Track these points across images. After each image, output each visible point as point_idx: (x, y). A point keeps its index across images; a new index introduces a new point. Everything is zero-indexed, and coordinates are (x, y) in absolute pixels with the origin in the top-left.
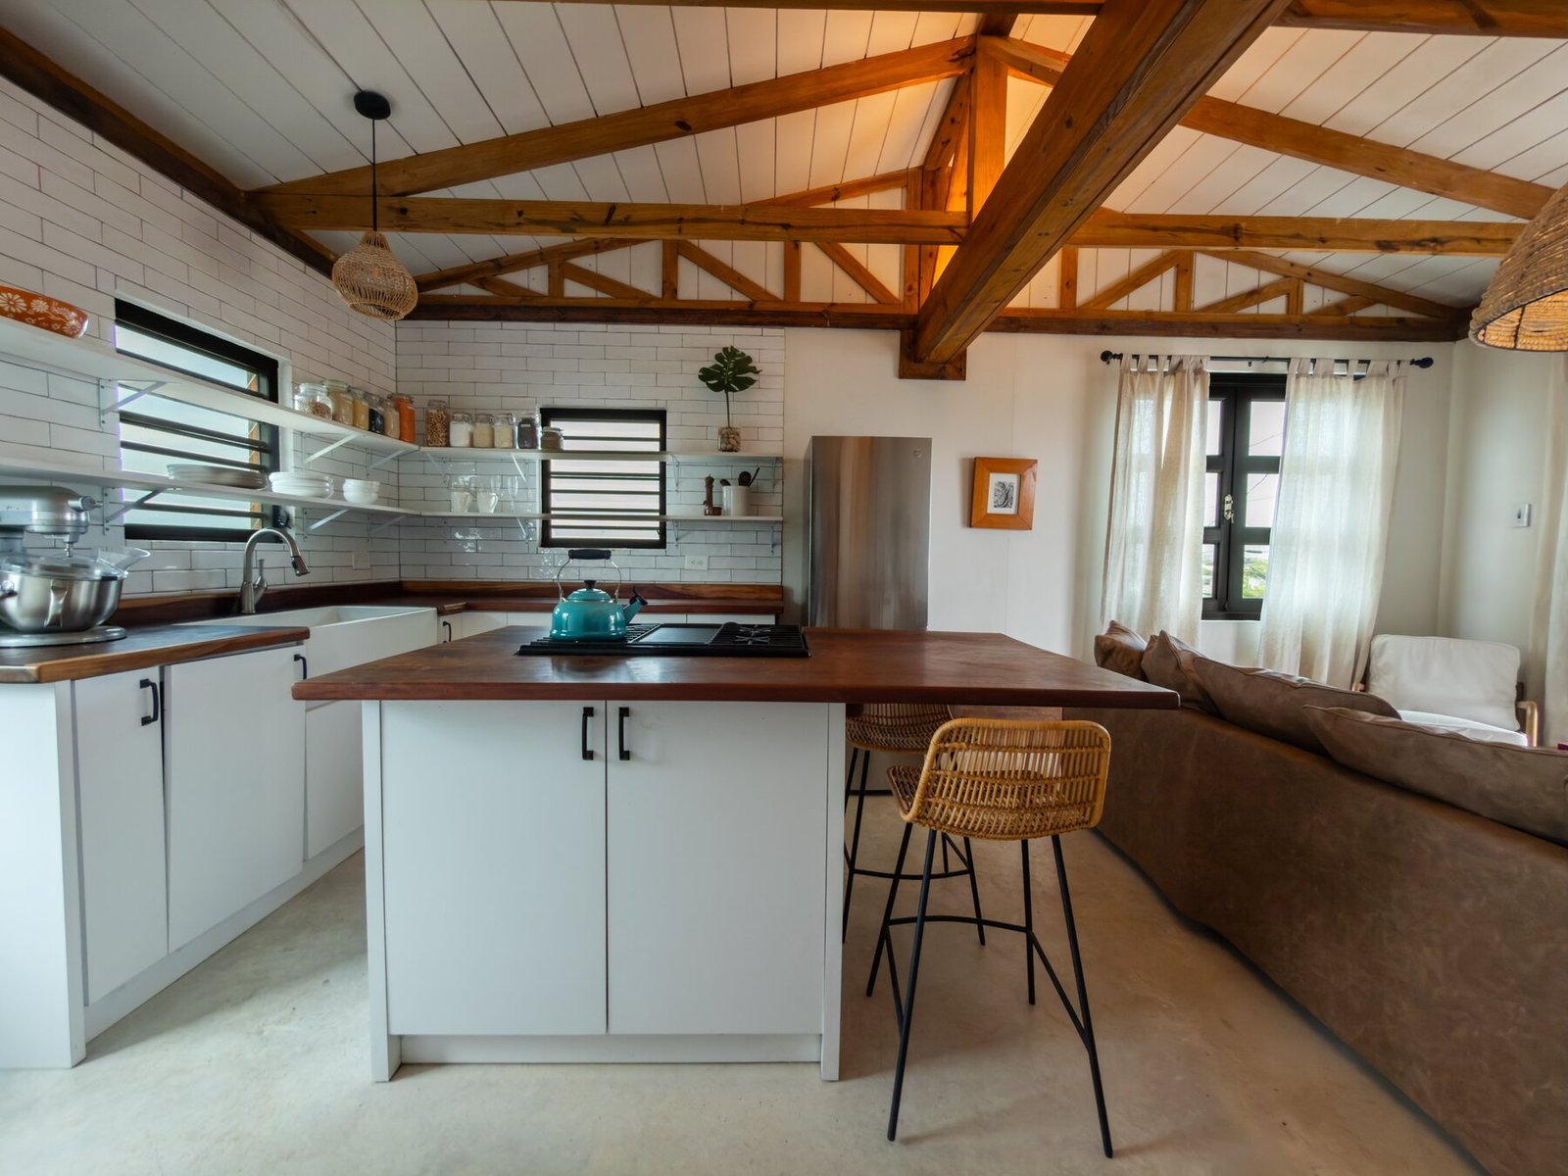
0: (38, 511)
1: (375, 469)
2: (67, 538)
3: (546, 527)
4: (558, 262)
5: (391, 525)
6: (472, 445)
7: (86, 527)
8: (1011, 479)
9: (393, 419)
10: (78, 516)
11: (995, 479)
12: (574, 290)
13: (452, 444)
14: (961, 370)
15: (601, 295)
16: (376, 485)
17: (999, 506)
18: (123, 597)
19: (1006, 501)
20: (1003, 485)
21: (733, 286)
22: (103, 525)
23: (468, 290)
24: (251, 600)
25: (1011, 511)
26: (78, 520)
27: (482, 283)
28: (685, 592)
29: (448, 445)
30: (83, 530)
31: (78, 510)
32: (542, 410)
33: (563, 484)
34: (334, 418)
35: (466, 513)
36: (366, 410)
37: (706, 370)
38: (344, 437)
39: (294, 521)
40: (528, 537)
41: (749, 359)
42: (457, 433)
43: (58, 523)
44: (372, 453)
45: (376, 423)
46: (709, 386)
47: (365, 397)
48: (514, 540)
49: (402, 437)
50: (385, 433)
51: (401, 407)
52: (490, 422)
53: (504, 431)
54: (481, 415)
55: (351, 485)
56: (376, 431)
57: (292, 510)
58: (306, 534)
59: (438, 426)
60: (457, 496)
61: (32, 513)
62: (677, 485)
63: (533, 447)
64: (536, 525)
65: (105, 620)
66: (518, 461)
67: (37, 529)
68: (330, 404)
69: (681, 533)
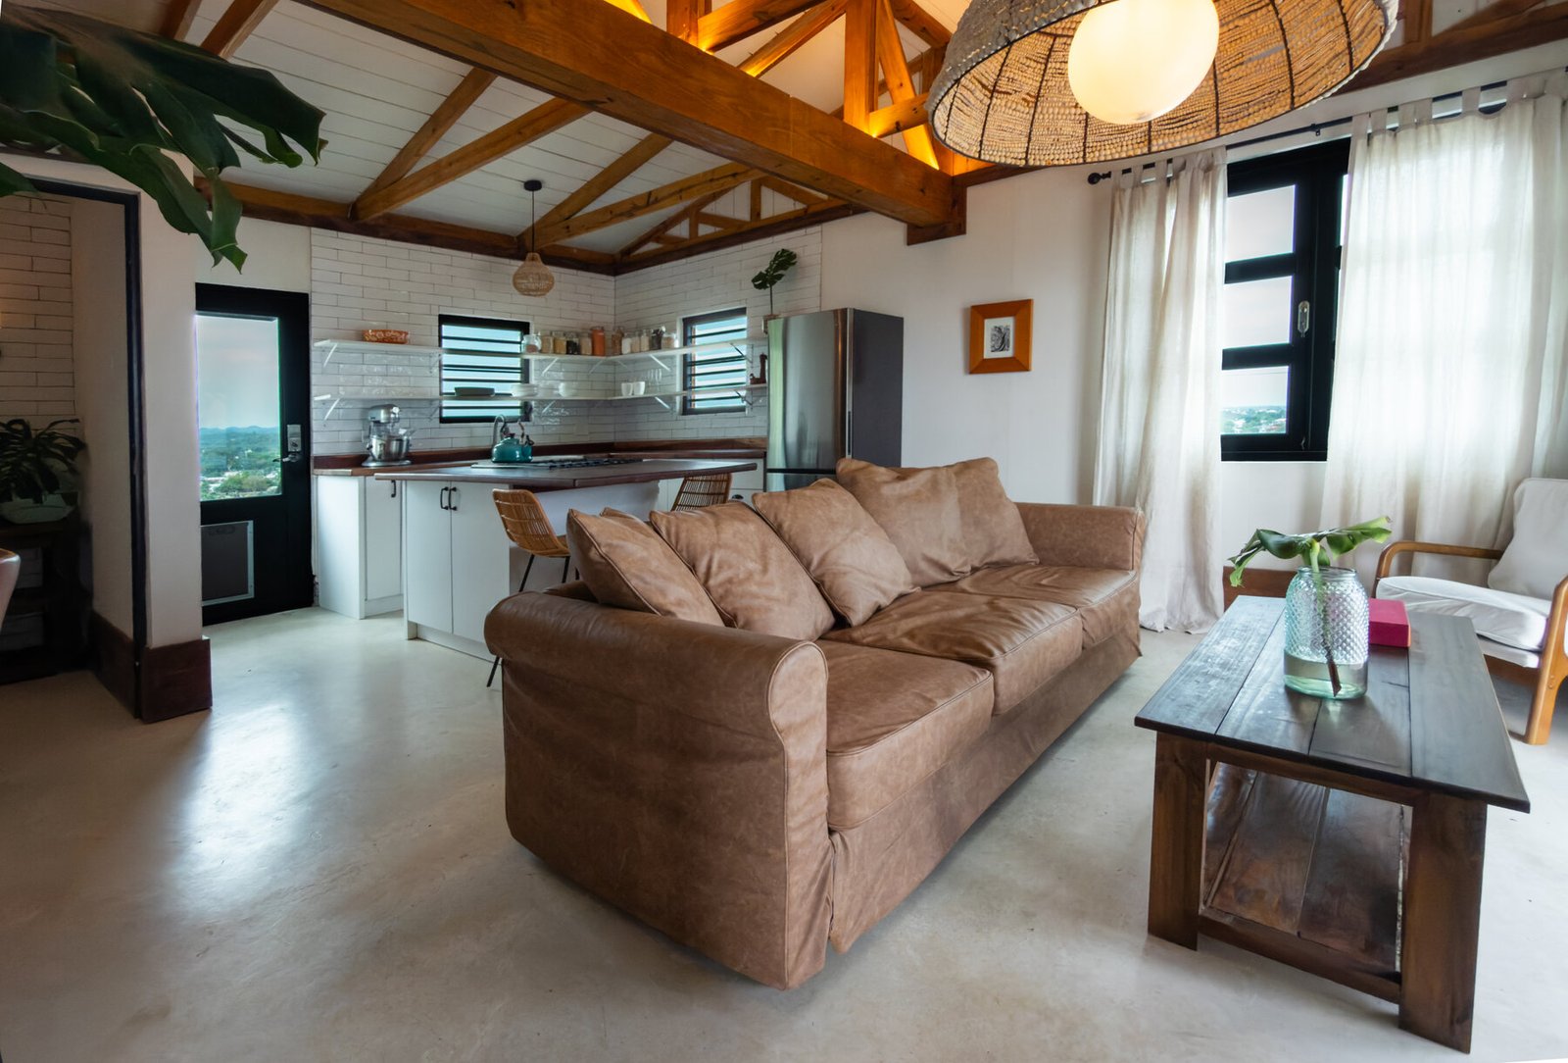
0: (384, 414)
1: (592, 372)
2: (391, 425)
3: (686, 401)
4: (695, 215)
6: (632, 352)
8: (1008, 322)
9: (586, 344)
10: (395, 415)
11: (990, 325)
12: (705, 230)
13: (623, 353)
14: (960, 225)
15: (718, 229)
16: (576, 384)
17: (996, 350)
18: (410, 450)
19: (1003, 345)
20: (999, 329)
21: (795, 199)
22: (429, 418)
23: (652, 246)
25: (1009, 353)
26: (395, 417)
27: (657, 240)
29: (621, 354)
30: (396, 421)
31: (394, 413)
32: (684, 320)
33: (698, 369)
34: (541, 352)
35: (630, 396)
36: (565, 343)
37: (761, 273)
38: (552, 360)
39: (534, 409)
40: (672, 409)
41: (795, 256)
42: (626, 344)
43: (389, 419)
44: (592, 364)
45: (573, 348)
46: (757, 286)
47: (564, 335)
48: (665, 411)
49: (593, 354)
50: (579, 353)
51: (592, 336)
52: (640, 335)
53: (645, 341)
54: (637, 332)
55: (562, 386)
56: (572, 354)
57: (533, 403)
58: (540, 416)
59: (614, 343)
60: (623, 385)
61: (382, 416)
62: (752, 362)
63: (659, 348)
64: (678, 400)
65: (402, 457)
66: (660, 358)
67: (382, 421)
68: (538, 343)
69: (754, 398)
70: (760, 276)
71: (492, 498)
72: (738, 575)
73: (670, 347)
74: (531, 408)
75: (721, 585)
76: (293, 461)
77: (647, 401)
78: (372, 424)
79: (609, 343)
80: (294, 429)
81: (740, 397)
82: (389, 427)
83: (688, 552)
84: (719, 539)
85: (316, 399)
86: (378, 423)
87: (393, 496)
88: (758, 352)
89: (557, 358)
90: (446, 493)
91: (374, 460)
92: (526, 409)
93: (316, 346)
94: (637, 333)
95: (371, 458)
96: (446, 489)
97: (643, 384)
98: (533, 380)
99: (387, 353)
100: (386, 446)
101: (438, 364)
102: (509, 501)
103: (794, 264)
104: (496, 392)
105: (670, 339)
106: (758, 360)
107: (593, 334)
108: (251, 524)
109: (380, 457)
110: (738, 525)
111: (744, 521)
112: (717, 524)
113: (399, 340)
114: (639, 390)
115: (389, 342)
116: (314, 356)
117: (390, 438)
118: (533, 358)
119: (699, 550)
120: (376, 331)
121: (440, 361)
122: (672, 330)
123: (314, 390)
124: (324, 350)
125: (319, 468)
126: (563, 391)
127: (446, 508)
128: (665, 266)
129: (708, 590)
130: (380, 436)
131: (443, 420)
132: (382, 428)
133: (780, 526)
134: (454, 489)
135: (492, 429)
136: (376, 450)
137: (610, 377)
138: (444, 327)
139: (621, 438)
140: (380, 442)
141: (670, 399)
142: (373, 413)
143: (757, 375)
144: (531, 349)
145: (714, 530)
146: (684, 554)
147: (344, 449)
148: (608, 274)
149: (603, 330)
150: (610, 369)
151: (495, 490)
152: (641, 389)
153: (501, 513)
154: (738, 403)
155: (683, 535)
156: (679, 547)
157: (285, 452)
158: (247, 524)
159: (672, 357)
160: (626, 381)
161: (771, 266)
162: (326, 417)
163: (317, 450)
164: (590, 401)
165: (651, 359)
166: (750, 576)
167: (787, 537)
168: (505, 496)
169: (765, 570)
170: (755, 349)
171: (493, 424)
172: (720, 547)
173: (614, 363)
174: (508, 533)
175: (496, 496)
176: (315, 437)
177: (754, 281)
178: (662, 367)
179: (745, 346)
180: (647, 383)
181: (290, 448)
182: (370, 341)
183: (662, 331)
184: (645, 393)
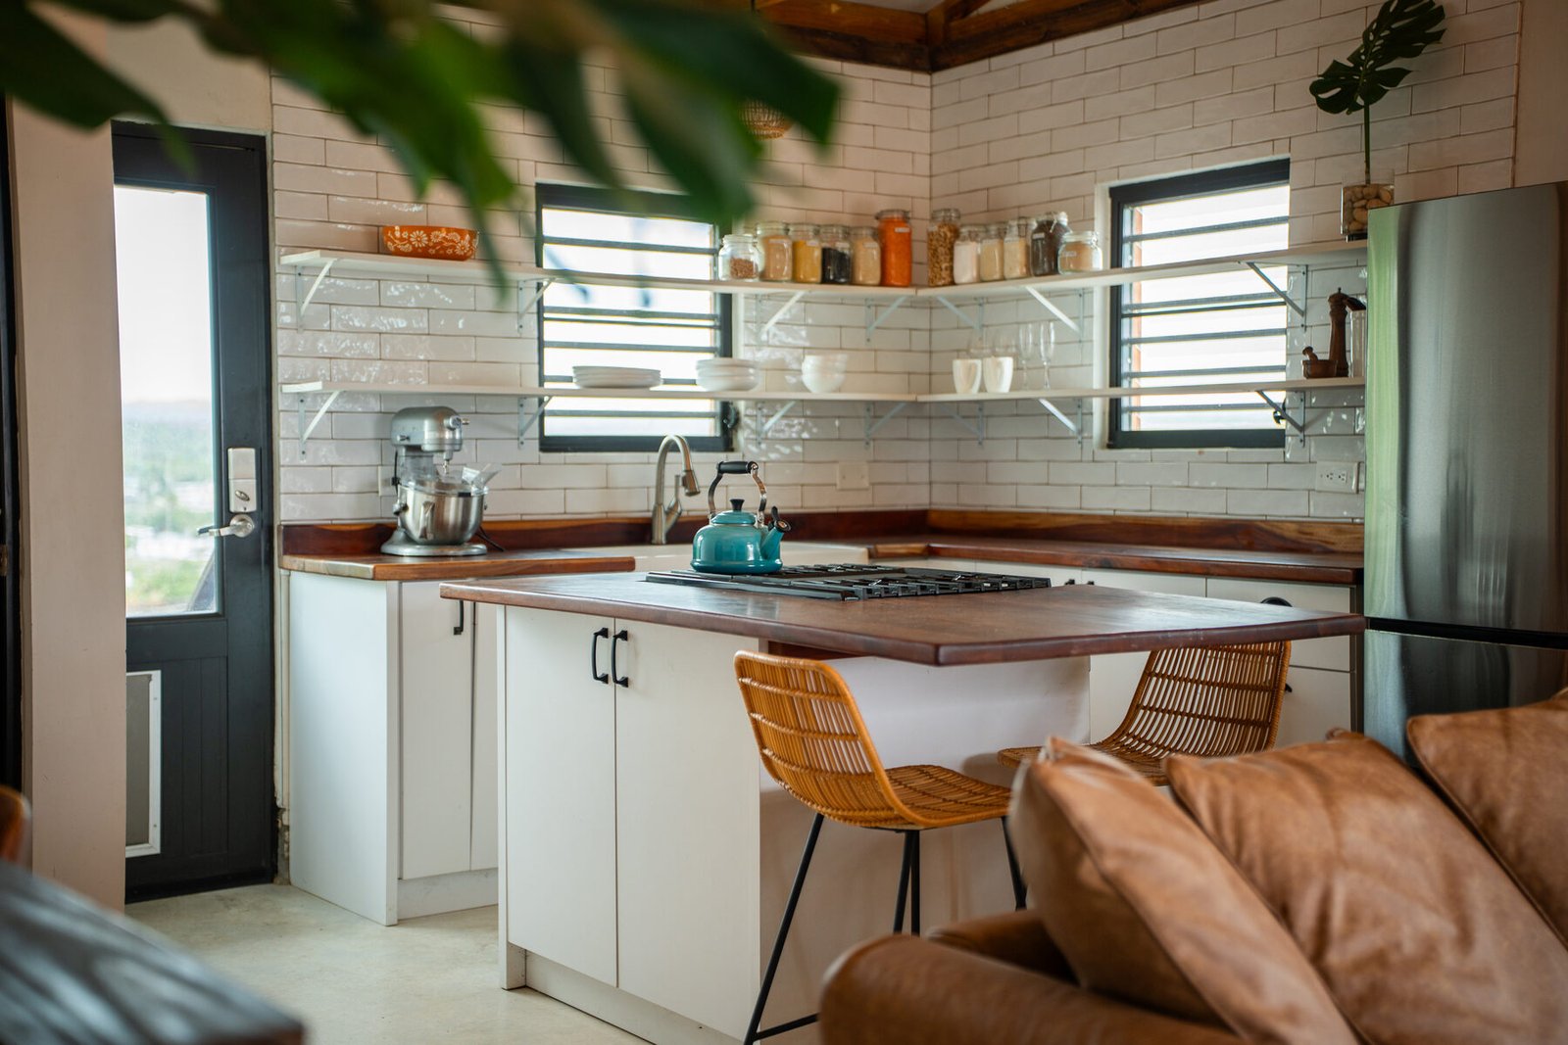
0: (431, 431)
1: (877, 328)
2: (445, 456)
3: (1115, 409)
5: (893, 417)
6: (981, 280)
7: (461, 444)
9: (868, 256)
10: (454, 434)
13: (957, 281)
16: (840, 359)
18: (485, 518)
22: (518, 439)
24: (662, 528)
26: (454, 438)
28: (1304, 539)
29: (953, 283)
30: (457, 447)
31: (452, 429)
32: (1114, 192)
33: (1148, 326)
34: (764, 277)
35: (974, 394)
36: (817, 254)
37: (1336, 65)
38: (790, 297)
39: (745, 420)
40: (1081, 431)
41: (1439, 14)
42: (966, 257)
43: (441, 441)
44: (876, 305)
45: (837, 268)
46: (1326, 105)
47: (817, 233)
48: (1064, 437)
49: (883, 282)
50: (851, 281)
51: (879, 235)
52: (1001, 235)
53: (1016, 249)
54: (994, 225)
55: (810, 364)
56: (834, 282)
57: (741, 406)
58: (760, 438)
59: (934, 253)
60: (959, 366)
61: (426, 433)
62: (1303, 313)
63: (1053, 271)
64: (1098, 408)
65: (469, 536)
66: (1048, 294)
67: (427, 447)
68: (757, 257)
69: (1311, 415)
70: (1335, 75)
71: (733, 673)
72: (1398, 946)
73: (1079, 269)
74: (737, 420)
75: (1358, 966)
76: (241, 534)
77: (1021, 410)
78: (403, 451)
79: (920, 252)
80: (243, 460)
81: (1271, 404)
82: (437, 459)
83: (1268, 870)
84: (1340, 844)
85: (287, 389)
86: (415, 450)
87: (458, 631)
88: (1328, 283)
89: (800, 292)
90: (604, 644)
91: (409, 540)
92: (728, 418)
93: (284, 261)
94: (993, 229)
95: (399, 535)
96: (604, 633)
97: (1008, 363)
98: (742, 351)
99: (428, 279)
100: (436, 509)
101: (534, 308)
102: (776, 684)
103: (1437, 37)
104: (663, 376)
105: (1079, 247)
106: (1327, 308)
107: (887, 229)
108: (156, 675)
109: (424, 534)
110: (1379, 807)
111: (1393, 796)
112: (1329, 802)
113: (458, 252)
114: (999, 382)
115: (437, 256)
116: (281, 284)
117: (443, 489)
118: (741, 293)
119: (1295, 869)
120: (412, 229)
121: (540, 302)
122: (1083, 221)
123: (282, 368)
124: (299, 271)
125: (294, 554)
126: (814, 378)
127: (605, 679)
128: (1062, 45)
129: (1326, 976)
130: (421, 483)
131: (550, 445)
132: (424, 462)
133: (1491, 816)
134: (624, 635)
135: (654, 468)
136: (416, 519)
137: (920, 341)
138: (546, 213)
139: (943, 499)
140: (423, 498)
141: (1076, 406)
142: (407, 426)
143: (1323, 353)
144: (741, 269)
145: (1322, 815)
146: (1259, 874)
147: (342, 509)
148: (911, 65)
149: (905, 219)
150: (920, 319)
151: (740, 653)
152: (1001, 379)
153: (752, 709)
154: (1264, 420)
155: (1252, 827)
156: (1245, 856)
157: (224, 515)
158: (149, 677)
159: (1083, 293)
160: (964, 352)
161: (1367, 43)
162: (307, 434)
163: (290, 510)
164: (874, 403)
165: (1028, 297)
166: (1429, 951)
167: (1511, 849)
168: (767, 673)
169: (1465, 939)
170: (1314, 276)
171: (655, 457)
172: (1346, 864)
173: (931, 305)
174: (767, 760)
175: (743, 667)
176: (286, 480)
177: (1316, 89)
178: (1056, 320)
179: (1284, 269)
180: (1016, 357)
181: (235, 505)
182: (398, 253)
183: (1059, 225)
184: (1013, 388)
